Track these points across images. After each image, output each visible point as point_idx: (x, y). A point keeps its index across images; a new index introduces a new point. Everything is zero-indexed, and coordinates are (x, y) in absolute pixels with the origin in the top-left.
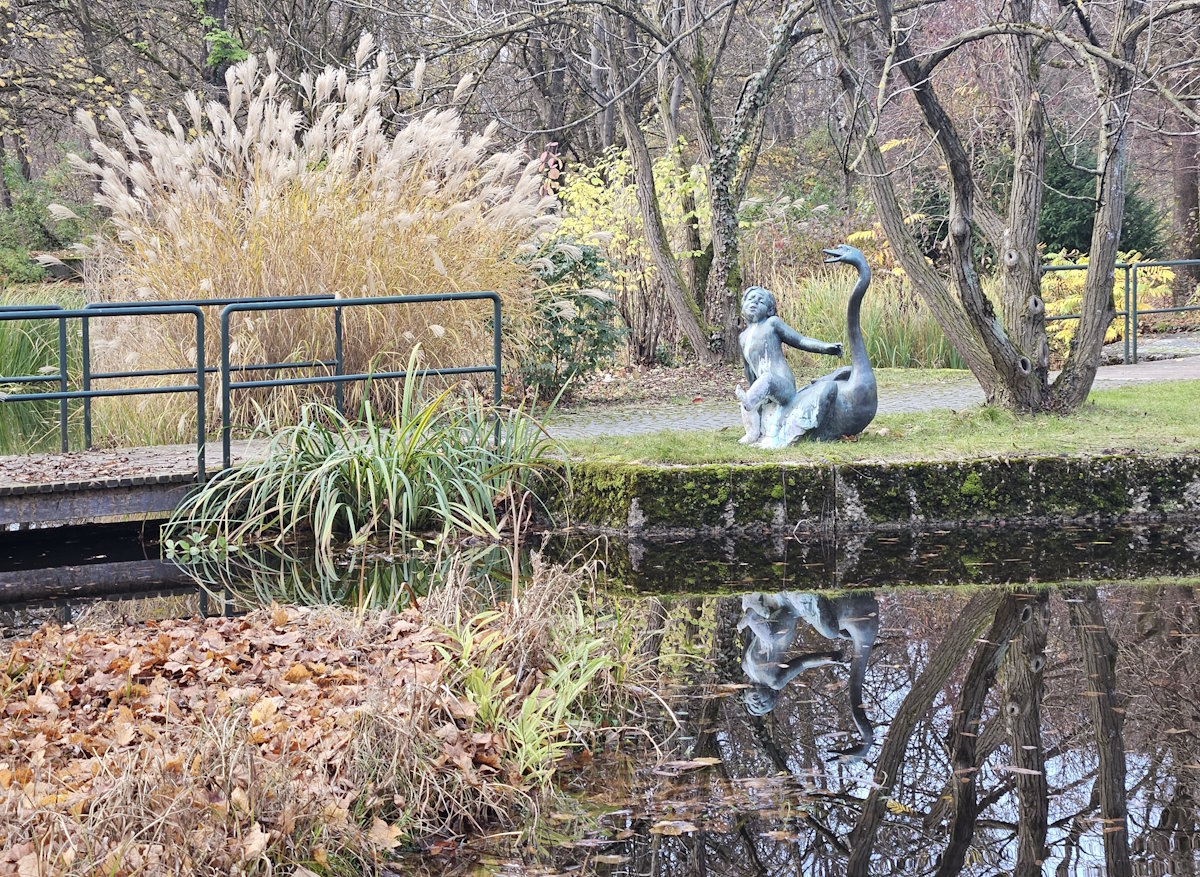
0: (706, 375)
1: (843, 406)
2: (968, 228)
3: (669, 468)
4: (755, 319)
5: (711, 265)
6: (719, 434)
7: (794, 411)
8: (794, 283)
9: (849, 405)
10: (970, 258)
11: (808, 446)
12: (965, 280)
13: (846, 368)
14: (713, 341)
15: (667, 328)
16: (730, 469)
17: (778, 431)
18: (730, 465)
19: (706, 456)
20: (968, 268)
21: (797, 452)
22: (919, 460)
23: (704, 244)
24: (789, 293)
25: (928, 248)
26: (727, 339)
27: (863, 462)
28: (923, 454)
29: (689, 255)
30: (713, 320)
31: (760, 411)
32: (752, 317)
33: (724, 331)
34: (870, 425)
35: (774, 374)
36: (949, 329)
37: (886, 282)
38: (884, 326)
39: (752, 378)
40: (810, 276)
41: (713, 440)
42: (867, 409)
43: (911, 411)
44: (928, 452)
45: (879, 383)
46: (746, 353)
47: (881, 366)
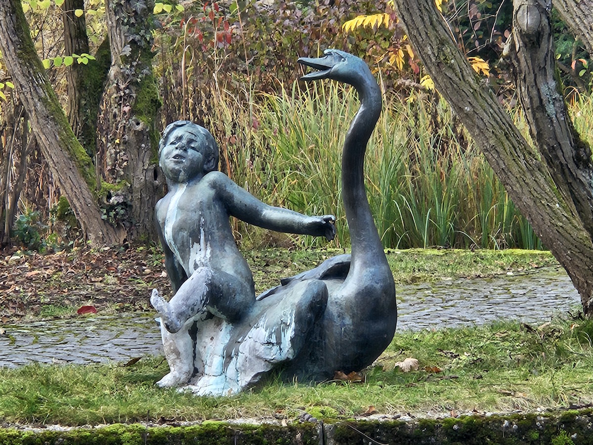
0: (101, 266)
1: (338, 321)
2: (545, 21)
3: (39, 431)
4: (182, 176)
5: (105, 78)
6: (123, 372)
7: (253, 332)
8: (251, 103)
9: (348, 321)
10: (550, 72)
11: (278, 392)
12: (542, 107)
13: (341, 258)
14: (112, 207)
15: (33, 182)
16: (142, 432)
17: (226, 365)
18: (143, 425)
19: (101, 411)
20: (548, 86)
21: (257, 402)
22: (469, 413)
23: (95, 41)
24: (243, 120)
25: (481, 42)
26: (136, 204)
27: (373, 417)
28: (475, 402)
29: (69, 61)
30: (112, 171)
31: (194, 332)
32: (176, 173)
33: (130, 190)
34: (385, 354)
35: (217, 269)
36: (517, 188)
37: (411, 100)
38: (408, 176)
39: (179, 276)
40: (277, 89)
41: (112, 381)
42: (379, 326)
43: (455, 325)
44: (485, 398)
45: (400, 276)
46: (168, 232)
47: (404, 245)
